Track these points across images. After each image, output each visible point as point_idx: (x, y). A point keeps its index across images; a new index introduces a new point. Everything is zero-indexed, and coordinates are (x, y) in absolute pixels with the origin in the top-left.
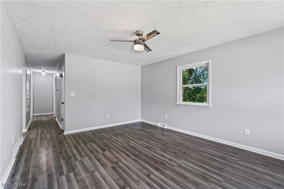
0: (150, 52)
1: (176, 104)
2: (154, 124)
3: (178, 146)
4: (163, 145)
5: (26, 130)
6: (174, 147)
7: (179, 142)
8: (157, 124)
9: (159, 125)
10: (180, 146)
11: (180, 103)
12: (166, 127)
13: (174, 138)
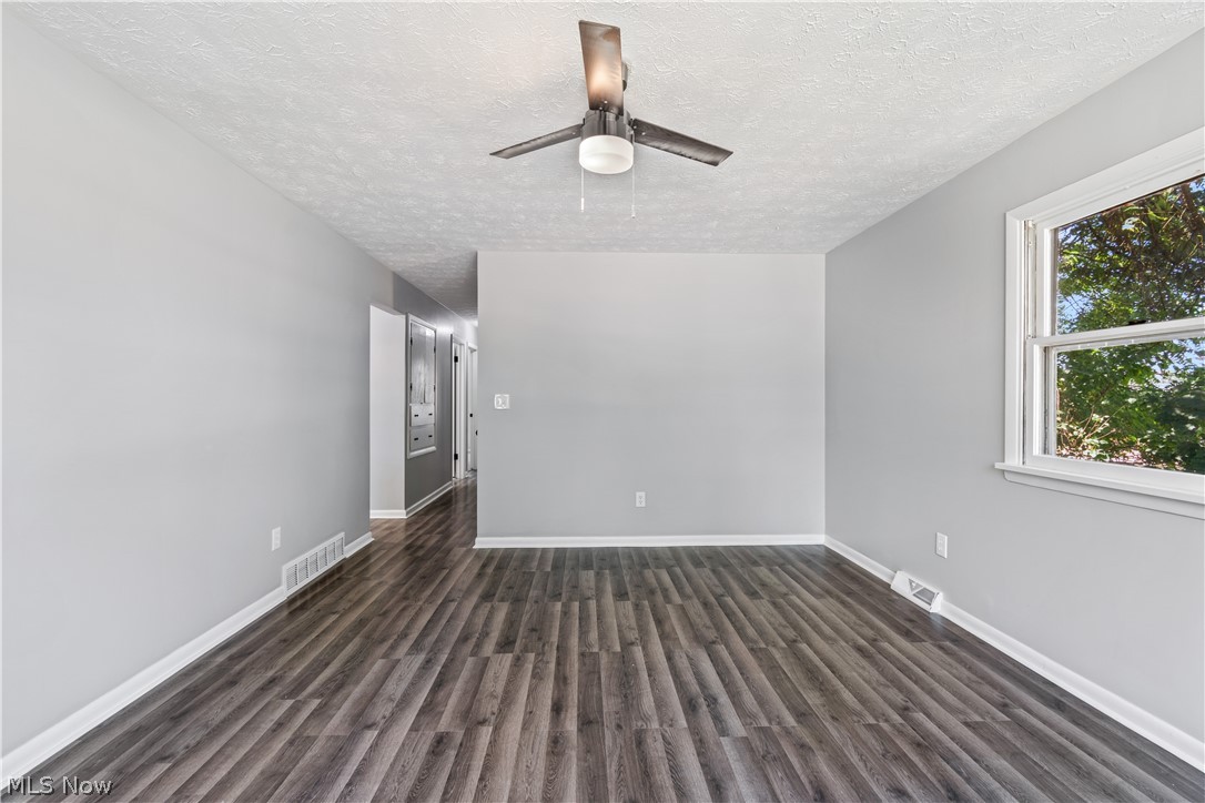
0: (725, 164)
1: (998, 465)
2: (878, 570)
3: (901, 758)
4: (802, 715)
5: (404, 512)
6: (855, 759)
7: (926, 735)
8: (892, 578)
9: (902, 584)
10: (911, 766)
11: (1030, 467)
12: (938, 607)
13: (931, 692)
